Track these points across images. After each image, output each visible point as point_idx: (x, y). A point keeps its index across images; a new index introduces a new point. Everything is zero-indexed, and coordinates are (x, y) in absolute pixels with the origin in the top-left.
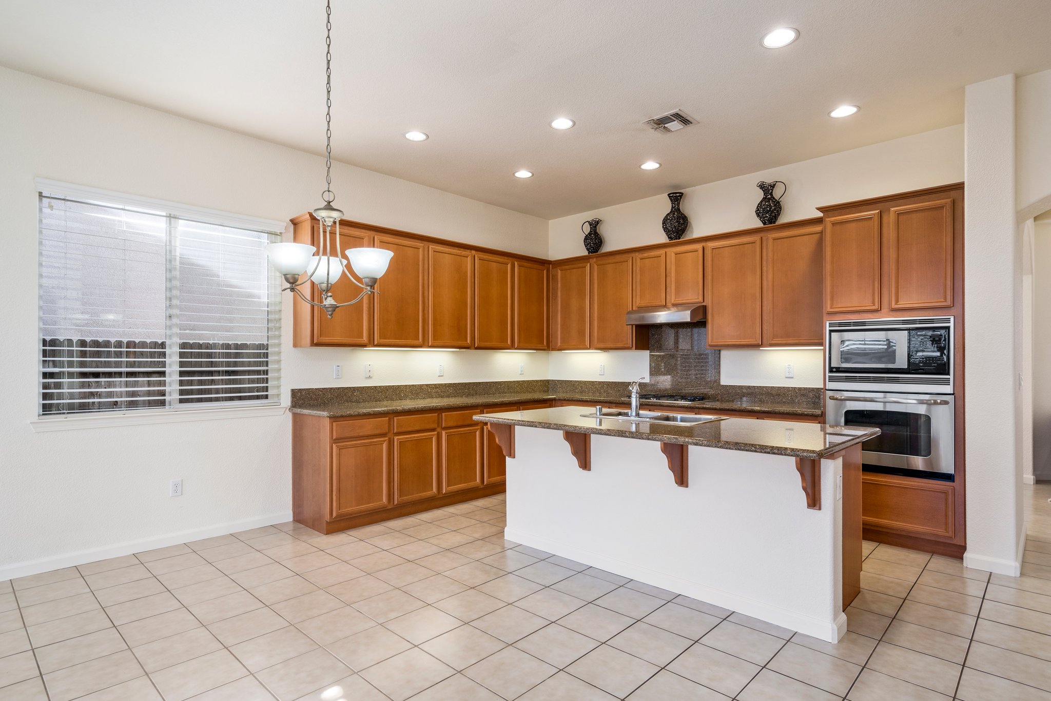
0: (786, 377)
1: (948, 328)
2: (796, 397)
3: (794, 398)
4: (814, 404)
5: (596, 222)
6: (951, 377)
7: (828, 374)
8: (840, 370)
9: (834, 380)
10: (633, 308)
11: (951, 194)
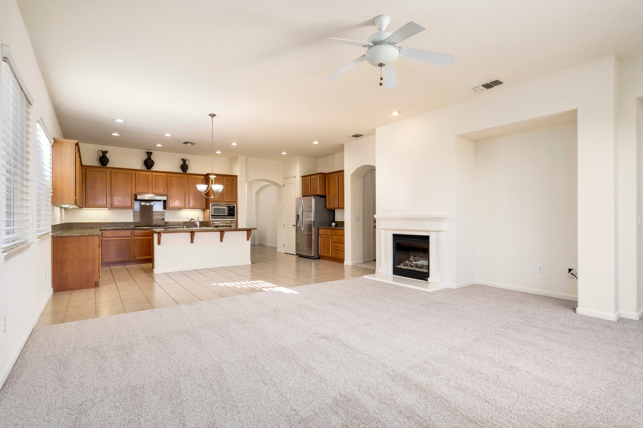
1: (235, 206)
5: (106, 152)
6: (235, 217)
7: (211, 217)
8: (214, 216)
9: (212, 218)
10: (134, 192)
11: (235, 177)
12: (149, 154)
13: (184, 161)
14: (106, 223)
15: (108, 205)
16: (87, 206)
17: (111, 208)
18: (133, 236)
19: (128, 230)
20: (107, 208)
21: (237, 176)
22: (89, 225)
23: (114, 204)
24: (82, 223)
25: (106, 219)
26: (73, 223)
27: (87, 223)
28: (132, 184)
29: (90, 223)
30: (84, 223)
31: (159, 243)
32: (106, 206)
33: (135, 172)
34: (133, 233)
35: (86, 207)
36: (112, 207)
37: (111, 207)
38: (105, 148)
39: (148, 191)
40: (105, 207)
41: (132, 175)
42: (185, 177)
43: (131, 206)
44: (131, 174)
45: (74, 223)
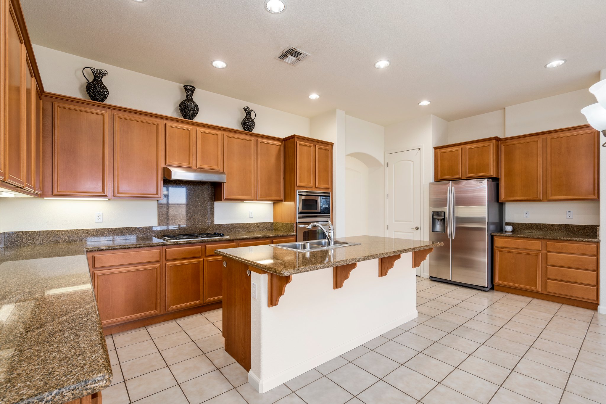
0: (250, 218)
1: (329, 196)
2: (255, 228)
3: (254, 229)
4: (263, 231)
5: (103, 74)
6: (330, 215)
7: (297, 215)
8: (302, 213)
9: (299, 217)
10: (162, 165)
11: (330, 146)
12: (189, 90)
13: (248, 112)
14: (102, 229)
15: (108, 191)
16: (56, 192)
17: (113, 197)
18: (164, 260)
19: (153, 246)
20: (106, 196)
21: (332, 144)
22: (62, 237)
23: (120, 189)
24: (45, 232)
25: (101, 221)
26: (22, 232)
27: (58, 231)
28: (159, 148)
29: (65, 231)
30: (51, 231)
31: (273, 301)
32: (103, 192)
33: (165, 121)
34: (164, 254)
35: (53, 195)
36: (116, 195)
37: (114, 195)
38: (99, 66)
39: (189, 163)
40: (101, 195)
41: (160, 127)
42: (253, 142)
43: (157, 194)
44: (157, 125)
45: (25, 232)
